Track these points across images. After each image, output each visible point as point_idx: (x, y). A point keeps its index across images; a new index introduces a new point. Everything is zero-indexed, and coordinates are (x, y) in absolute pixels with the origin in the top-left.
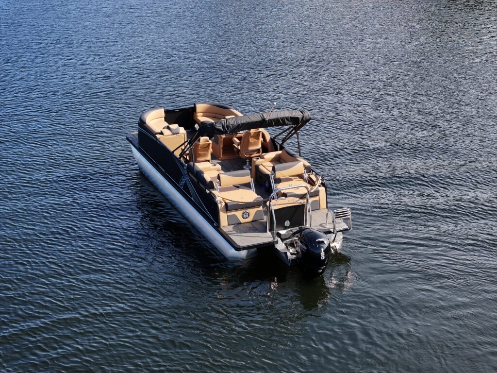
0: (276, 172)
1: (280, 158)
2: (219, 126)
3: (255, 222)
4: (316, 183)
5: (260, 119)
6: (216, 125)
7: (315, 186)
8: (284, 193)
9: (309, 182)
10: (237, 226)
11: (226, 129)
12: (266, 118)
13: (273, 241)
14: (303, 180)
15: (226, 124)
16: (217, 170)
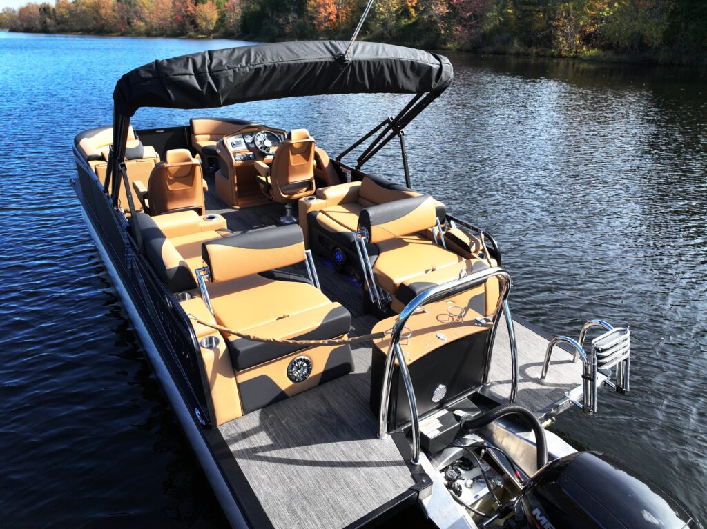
0: (373, 228)
1: (360, 196)
2: (184, 71)
3: (330, 387)
4: (473, 249)
5: (327, 57)
6: (172, 70)
7: (474, 257)
8: (402, 285)
9: (449, 248)
10: (274, 413)
11: (209, 83)
12: (344, 53)
13: (415, 490)
14: (431, 242)
15: (209, 67)
16: (217, 231)
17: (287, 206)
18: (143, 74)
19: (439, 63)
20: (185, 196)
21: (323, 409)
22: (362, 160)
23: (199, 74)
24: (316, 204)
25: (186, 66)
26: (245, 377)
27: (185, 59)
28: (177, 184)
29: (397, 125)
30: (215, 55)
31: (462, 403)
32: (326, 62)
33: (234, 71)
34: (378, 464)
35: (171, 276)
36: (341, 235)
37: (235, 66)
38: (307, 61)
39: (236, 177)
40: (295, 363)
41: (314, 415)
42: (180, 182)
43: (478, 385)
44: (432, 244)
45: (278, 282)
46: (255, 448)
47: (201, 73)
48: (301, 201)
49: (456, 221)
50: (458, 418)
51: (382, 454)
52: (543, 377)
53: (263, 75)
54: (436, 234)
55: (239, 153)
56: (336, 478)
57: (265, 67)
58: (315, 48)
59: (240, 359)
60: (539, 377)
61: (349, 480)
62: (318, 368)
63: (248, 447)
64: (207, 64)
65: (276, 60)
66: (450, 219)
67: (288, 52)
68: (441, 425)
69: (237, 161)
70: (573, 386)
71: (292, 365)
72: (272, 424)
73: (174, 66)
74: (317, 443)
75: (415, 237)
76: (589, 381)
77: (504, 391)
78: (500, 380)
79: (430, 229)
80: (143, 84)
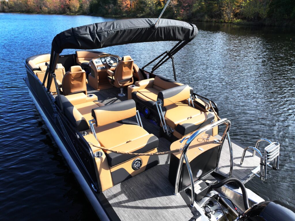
0: (165, 100)
1: (153, 85)
2: (85, 33)
3: (150, 171)
4: (206, 108)
5: (147, 26)
6: (80, 32)
7: (207, 112)
8: (179, 125)
9: (196, 107)
10: (127, 185)
11: (96, 38)
12: (155, 24)
13: (194, 219)
14: (187, 105)
15: (96, 31)
16: (94, 101)
17: (121, 89)
18: (66, 34)
19: (192, 27)
20: (79, 86)
21: (149, 182)
22: (154, 69)
23: (92, 34)
24: (135, 89)
25: (86, 30)
26: (114, 169)
27: (86, 27)
28: (75, 81)
29: (170, 54)
30: (99, 25)
31: (208, 177)
32: (147, 28)
33: (108, 32)
34: (176, 207)
35: (78, 124)
36: (148, 102)
37: (108, 30)
38: (139, 27)
39: (98, 77)
40: (135, 162)
41: (145, 185)
42: (76, 80)
43: (214, 168)
44: (188, 106)
45: (124, 125)
46: (120, 202)
47: (93, 34)
48: (129, 88)
49: (197, 95)
50: (208, 184)
51: (177, 202)
52: (241, 164)
53: (120, 34)
54: (189, 101)
55: (99, 66)
56: (158, 214)
57: (121, 30)
58: (142, 22)
59: (112, 162)
60: (239, 164)
61: (164, 215)
62: (145, 163)
63: (117, 202)
64: (95, 29)
65: (126, 27)
66: (195, 94)
67: (130, 23)
68: (201, 188)
69: (99, 69)
70: (255, 168)
71: (134, 163)
72: (126, 190)
73: (80, 30)
74: (148, 198)
75: (180, 103)
76: (263, 166)
77: (226, 171)
78: (223, 165)
79: (187, 99)
80: (67, 39)
